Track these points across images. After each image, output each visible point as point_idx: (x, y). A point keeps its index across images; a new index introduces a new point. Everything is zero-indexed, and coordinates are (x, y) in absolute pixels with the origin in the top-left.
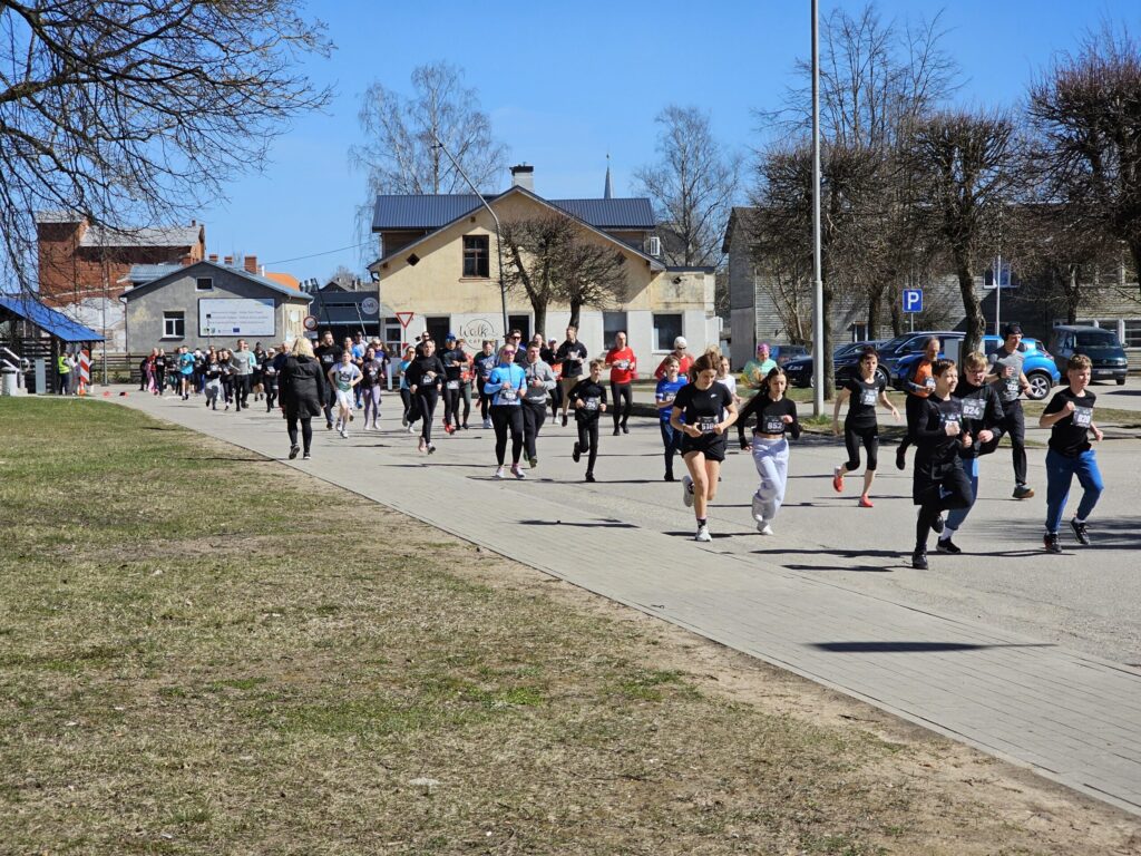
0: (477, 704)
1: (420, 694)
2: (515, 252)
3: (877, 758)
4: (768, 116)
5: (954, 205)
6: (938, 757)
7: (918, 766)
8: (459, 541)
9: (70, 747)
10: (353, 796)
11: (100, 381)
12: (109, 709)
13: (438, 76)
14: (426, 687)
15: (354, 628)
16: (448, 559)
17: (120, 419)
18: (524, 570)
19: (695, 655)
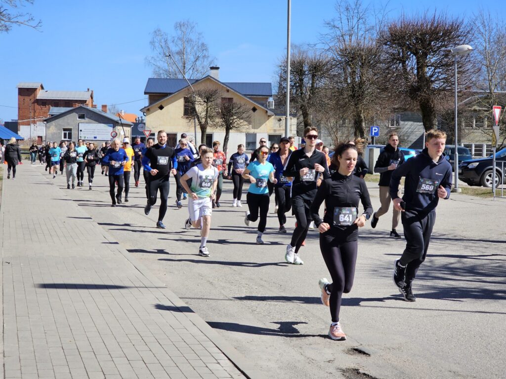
13: (186, 26)
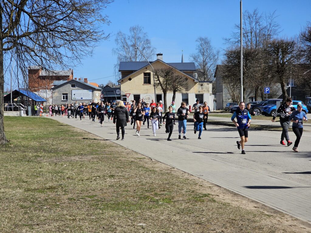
0: (154, 203)
1: (139, 200)
2: (158, 77)
3: (265, 219)
4: (227, 40)
5: (279, 64)
6: (282, 219)
7: (276, 221)
8: (146, 157)
9: (45, 214)
10: (123, 228)
11: (45, 112)
12: (55, 203)
13: (136, 29)
14: (140, 198)
15: (119, 181)
16: (143, 162)
17: (52, 123)
18: (164, 165)
19: (213, 189)
